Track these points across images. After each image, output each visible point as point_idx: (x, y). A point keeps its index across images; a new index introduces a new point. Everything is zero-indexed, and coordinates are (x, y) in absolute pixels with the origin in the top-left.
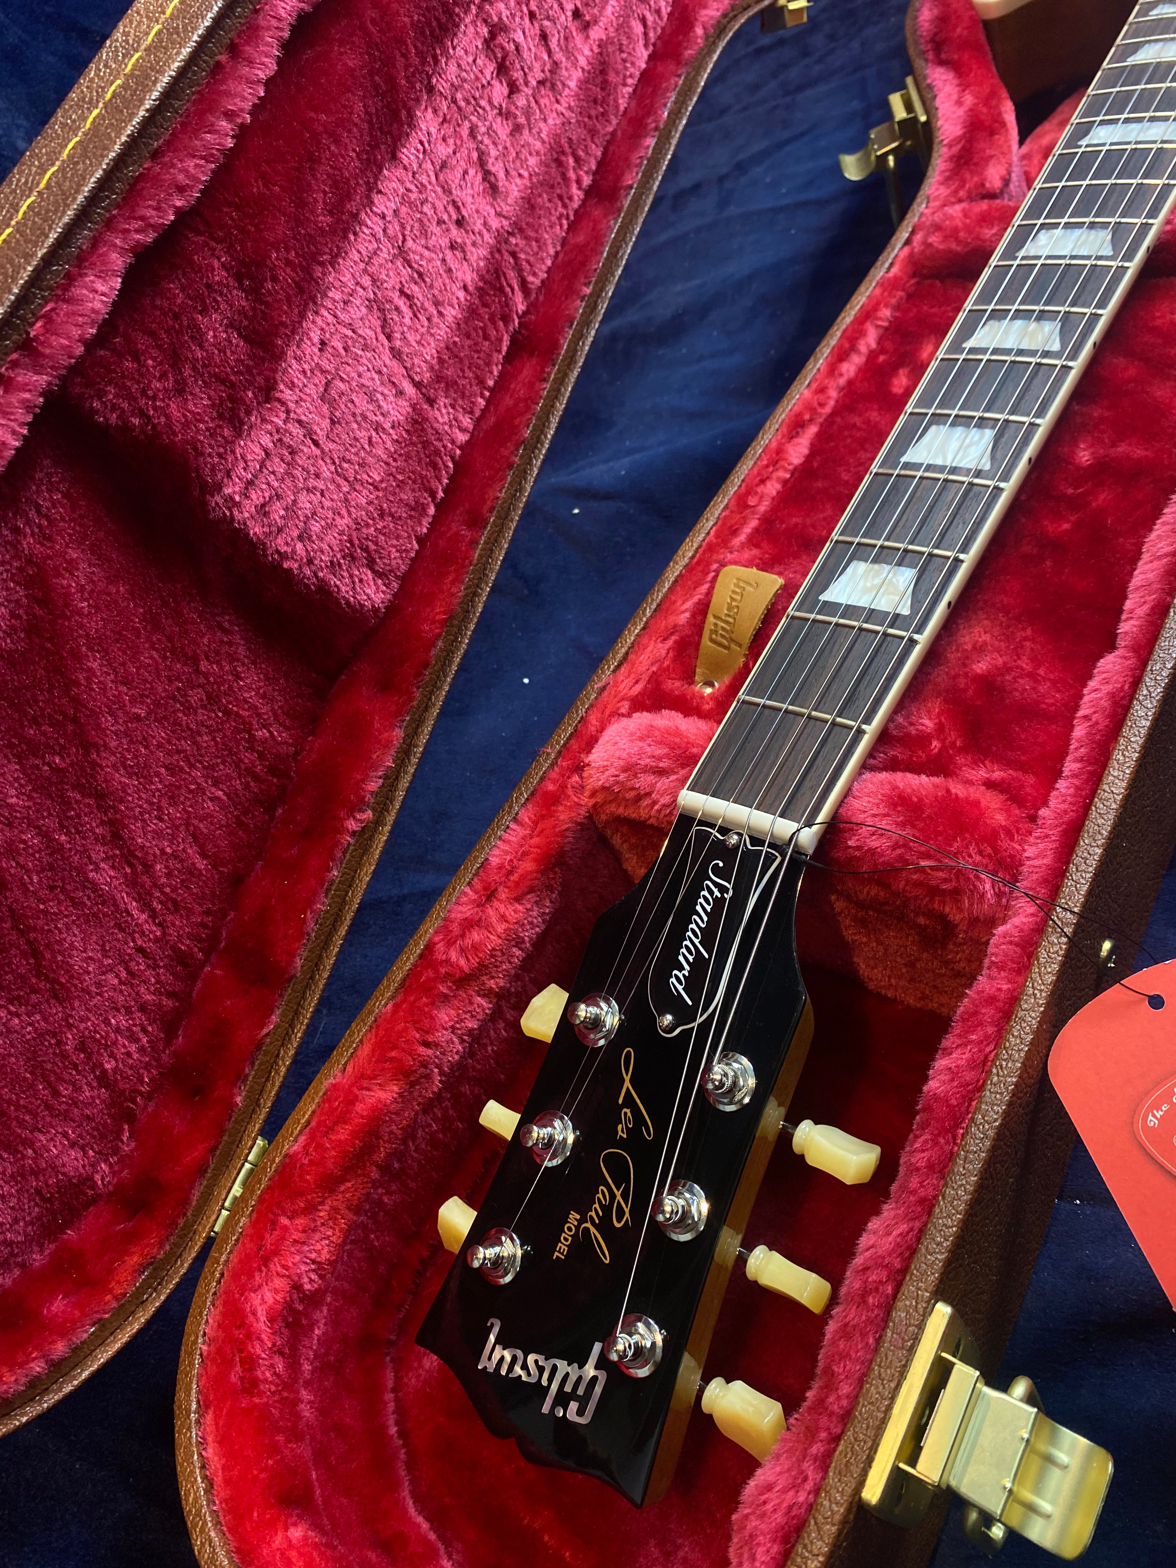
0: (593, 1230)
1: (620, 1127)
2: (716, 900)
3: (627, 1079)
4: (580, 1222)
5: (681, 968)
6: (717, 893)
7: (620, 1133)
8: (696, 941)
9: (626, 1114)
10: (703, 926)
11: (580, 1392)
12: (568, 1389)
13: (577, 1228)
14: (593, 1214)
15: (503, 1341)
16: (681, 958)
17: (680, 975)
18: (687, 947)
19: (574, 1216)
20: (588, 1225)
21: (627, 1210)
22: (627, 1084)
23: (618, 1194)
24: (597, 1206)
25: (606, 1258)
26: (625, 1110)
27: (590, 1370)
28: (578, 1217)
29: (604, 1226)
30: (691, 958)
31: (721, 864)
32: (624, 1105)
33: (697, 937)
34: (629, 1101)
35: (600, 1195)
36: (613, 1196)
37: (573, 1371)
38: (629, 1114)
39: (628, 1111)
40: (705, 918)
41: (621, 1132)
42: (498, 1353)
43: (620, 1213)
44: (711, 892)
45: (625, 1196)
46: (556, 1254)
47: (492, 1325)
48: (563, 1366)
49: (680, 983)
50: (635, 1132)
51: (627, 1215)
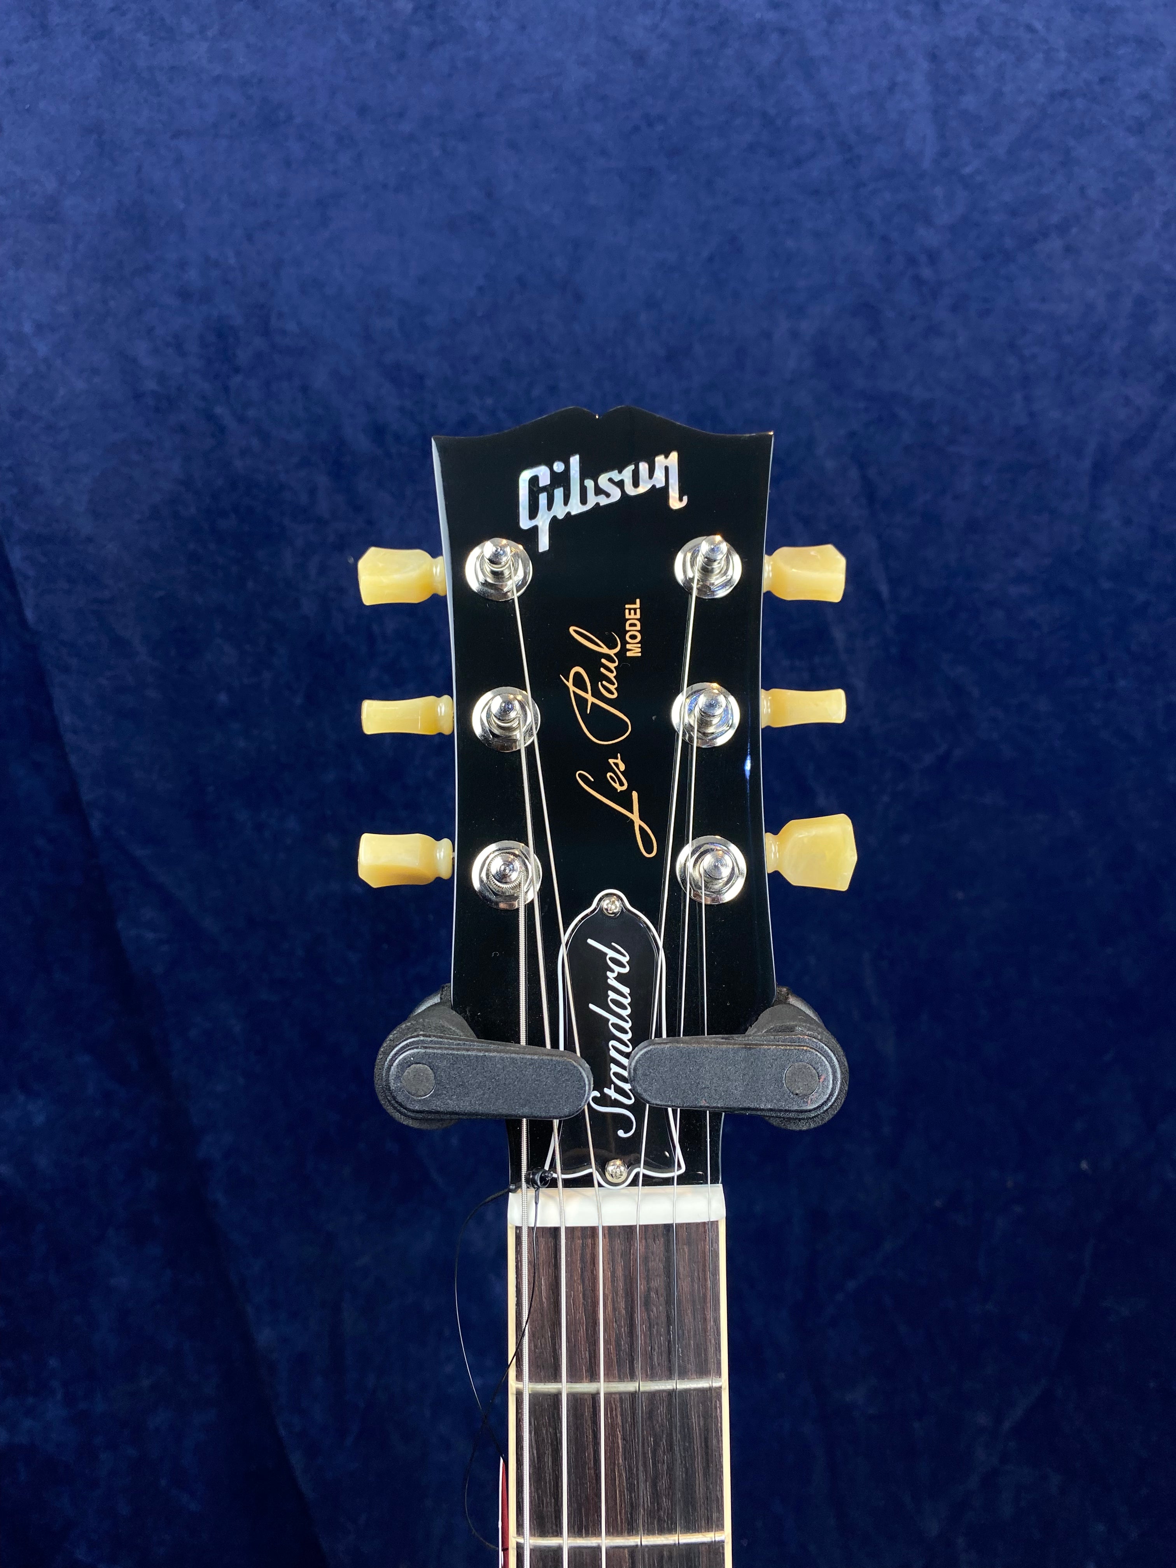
0: (605, 650)
1: (622, 767)
2: (609, 1083)
3: (638, 822)
4: (624, 650)
5: (620, 978)
6: (611, 1092)
7: (619, 761)
8: (613, 1019)
9: (622, 784)
10: (612, 1043)
11: (543, 498)
12: (559, 493)
13: (624, 643)
14: (612, 666)
15: (659, 495)
16: (626, 990)
17: (617, 969)
18: (623, 1007)
19: (634, 650)
20: (612, 652)
21: (572, 688)
22: (635, 817)
23: (591, 699)
24: (611, 676)
25: (576, 631)
26: (625, 788)
27: (543, 522)
28: (629, 654)
29: (592, 661)
30: (612, 995)
31: (621, 1133)
32: (628, 793)
33: (615, 1026)
34: (624, 800)
35: (612, 688)
36: (596, 694)
37: (560, 511)
38: (617, 786)
39: (620, 789)
40: (613, 1053)
41: (618, 763)
42: (659, 480)
43: (579, 682)
44: (620, 1091)
45: (582, 702)
46: (638, 605)
47: (681, 499)
48: (576, 508)
49: (613, 960)
50: (600, 769)
51: (570, 684)
